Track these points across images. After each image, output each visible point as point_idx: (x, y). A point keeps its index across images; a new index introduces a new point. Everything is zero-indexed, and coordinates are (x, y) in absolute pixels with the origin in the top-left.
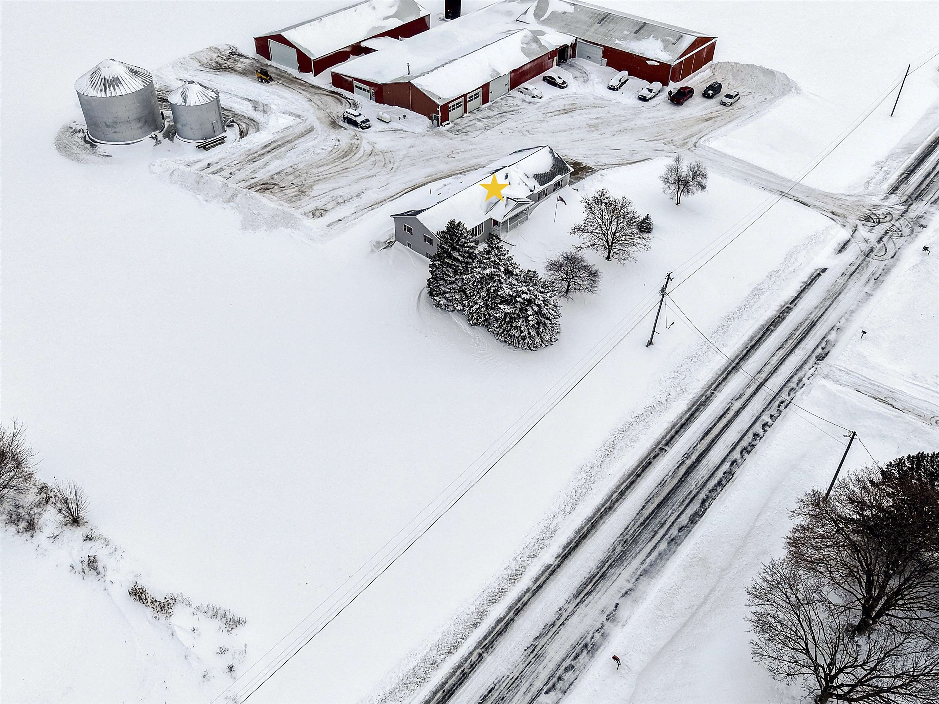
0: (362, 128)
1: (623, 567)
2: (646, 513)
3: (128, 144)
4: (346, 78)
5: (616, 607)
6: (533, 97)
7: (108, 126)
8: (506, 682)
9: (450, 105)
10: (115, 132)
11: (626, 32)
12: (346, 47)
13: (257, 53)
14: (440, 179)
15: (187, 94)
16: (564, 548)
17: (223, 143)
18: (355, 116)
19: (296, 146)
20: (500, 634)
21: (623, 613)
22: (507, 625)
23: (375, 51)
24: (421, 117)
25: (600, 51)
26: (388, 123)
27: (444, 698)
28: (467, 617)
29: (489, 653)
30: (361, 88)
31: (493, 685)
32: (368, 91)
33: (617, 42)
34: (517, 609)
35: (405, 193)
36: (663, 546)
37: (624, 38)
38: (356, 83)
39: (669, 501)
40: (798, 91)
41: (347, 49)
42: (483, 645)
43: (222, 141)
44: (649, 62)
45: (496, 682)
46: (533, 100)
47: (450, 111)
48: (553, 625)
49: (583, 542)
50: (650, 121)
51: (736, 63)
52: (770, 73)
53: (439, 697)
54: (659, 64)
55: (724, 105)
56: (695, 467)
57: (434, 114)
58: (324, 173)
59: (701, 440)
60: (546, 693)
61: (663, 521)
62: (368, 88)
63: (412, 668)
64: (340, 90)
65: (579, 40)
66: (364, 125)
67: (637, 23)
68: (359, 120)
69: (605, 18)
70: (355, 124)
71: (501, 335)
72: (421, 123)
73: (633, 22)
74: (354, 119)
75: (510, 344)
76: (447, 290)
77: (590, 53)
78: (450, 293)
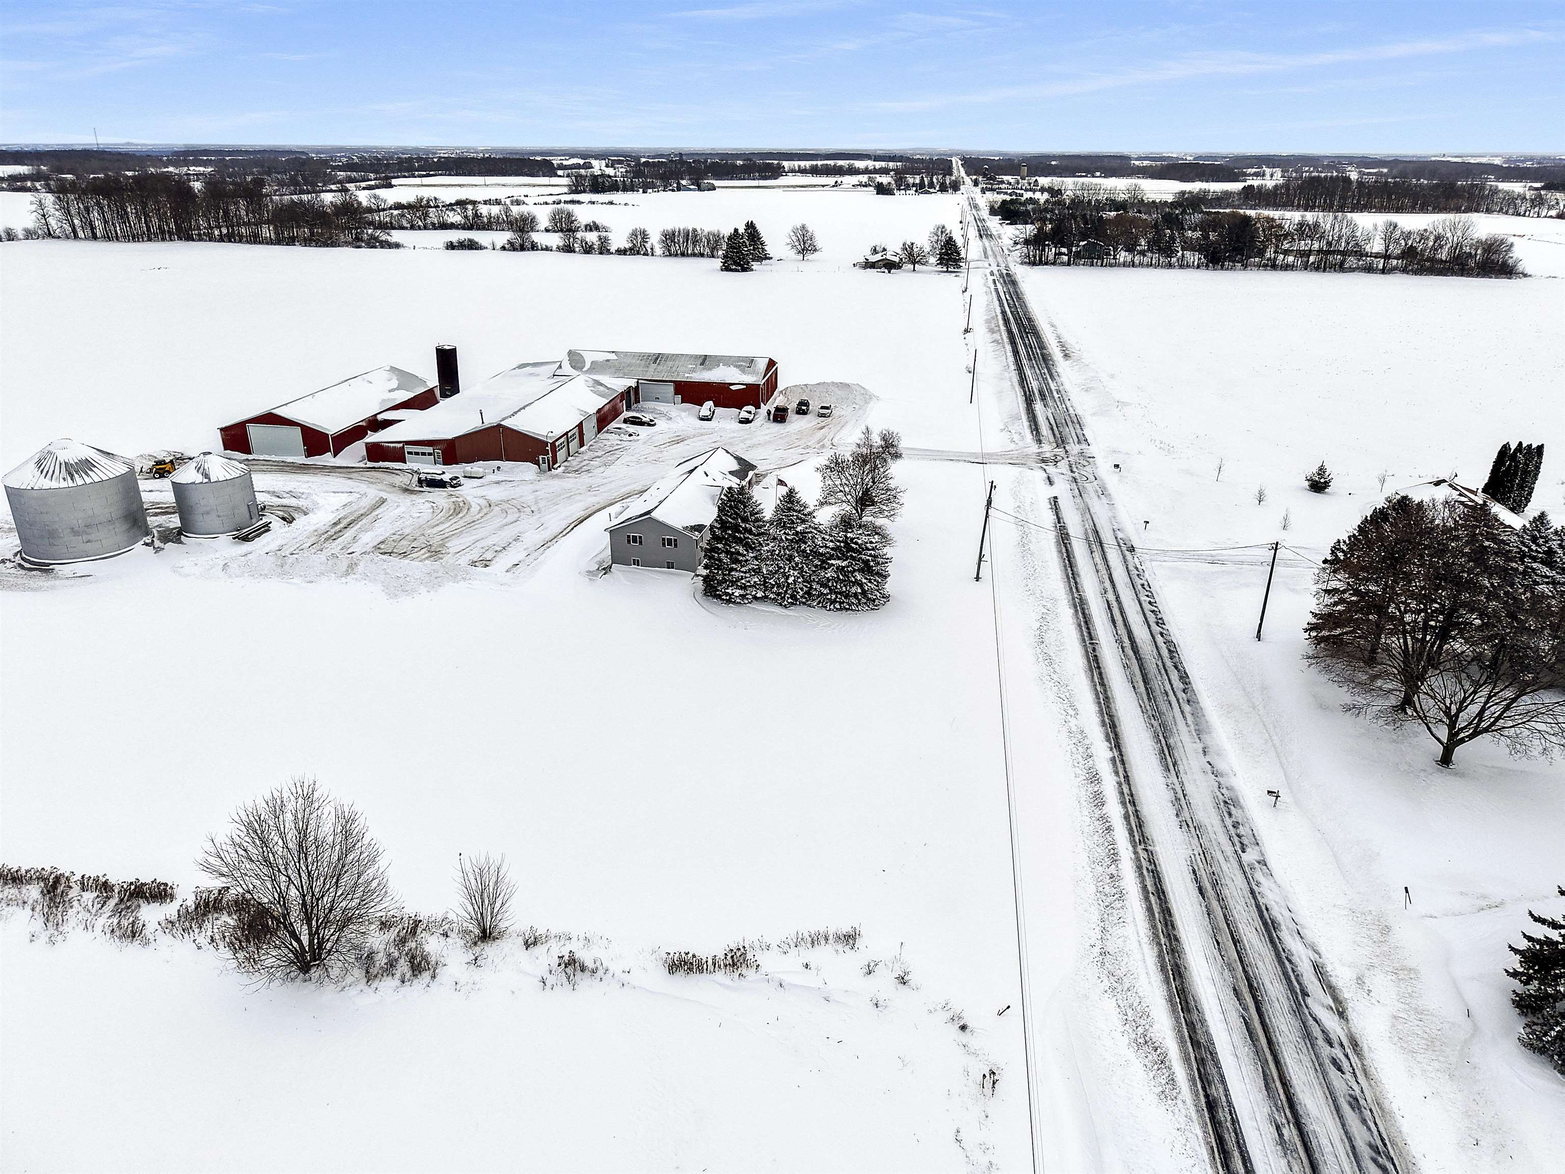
0: (452, 486)
1: (1177, 735)
2: (1142, 689)
3: (111, 557)
4: (392, 445)
5: (1210, 765)
6: (630, 435)
7: (75, 532)
8: (1199, 860)
9: (557, 444)
10: (88, 541)
11: (690, 366)
12: (362, 421)
13: (225, 449)
14: (604, 508)
15: (206, 468)
16: (1108, 739)
17: (268, 530)
18: (440, 474)
19: (379, 517)
20: (1140, 825)
21: (1221, 766)
22: (1138, 817)
23: (400, 420)
24: (521, 464)
25: (671, 388)
26: (481, 478)
27: (1159, 898)
28: (1091, 828)
29: (1152, 844)
30: (417, 454)
31: (1191, 868)
32: (430, 454)
33: (687, 375)
34: (1129, 802)
35: (575, 526)
36: (1187, 708)
37: (693, 371)
38: (408, 448)
39: (1149, 676)
40: (878, 398)
41: (364, 424)
42: (1138, 841)
43: (266, 528)
44: (733, 388)
45: (1189, 863)
46: (631, 438)
47: (559, 450)
48: (1177, 799)
49: (1118, 729)
50: (769, 436)
51: (806, 385)
52: (845, 386)
53: (1156, 900)
54: (745, 387)
55: (825, 417)
56: (1137, 646)
57: (541, 457)
58: (447, 530)
59: (1115, 627)
60: (1243, 852)
61: (1163, 692)
62: (429, 450)
63: (1095, 891)
64: (381, 464)
65: (640, 381)
66: (455, 482)
67: (696, 357)
68: (446, 478)
69: (657, 358)
70: (441, 484)
71: (833, 602)
72: (527, 470)
73: (691, 356)
74: (438, 478)
75: (847, 609)
76: (742, 574)
77: (659, 393)
78: (746, 577)
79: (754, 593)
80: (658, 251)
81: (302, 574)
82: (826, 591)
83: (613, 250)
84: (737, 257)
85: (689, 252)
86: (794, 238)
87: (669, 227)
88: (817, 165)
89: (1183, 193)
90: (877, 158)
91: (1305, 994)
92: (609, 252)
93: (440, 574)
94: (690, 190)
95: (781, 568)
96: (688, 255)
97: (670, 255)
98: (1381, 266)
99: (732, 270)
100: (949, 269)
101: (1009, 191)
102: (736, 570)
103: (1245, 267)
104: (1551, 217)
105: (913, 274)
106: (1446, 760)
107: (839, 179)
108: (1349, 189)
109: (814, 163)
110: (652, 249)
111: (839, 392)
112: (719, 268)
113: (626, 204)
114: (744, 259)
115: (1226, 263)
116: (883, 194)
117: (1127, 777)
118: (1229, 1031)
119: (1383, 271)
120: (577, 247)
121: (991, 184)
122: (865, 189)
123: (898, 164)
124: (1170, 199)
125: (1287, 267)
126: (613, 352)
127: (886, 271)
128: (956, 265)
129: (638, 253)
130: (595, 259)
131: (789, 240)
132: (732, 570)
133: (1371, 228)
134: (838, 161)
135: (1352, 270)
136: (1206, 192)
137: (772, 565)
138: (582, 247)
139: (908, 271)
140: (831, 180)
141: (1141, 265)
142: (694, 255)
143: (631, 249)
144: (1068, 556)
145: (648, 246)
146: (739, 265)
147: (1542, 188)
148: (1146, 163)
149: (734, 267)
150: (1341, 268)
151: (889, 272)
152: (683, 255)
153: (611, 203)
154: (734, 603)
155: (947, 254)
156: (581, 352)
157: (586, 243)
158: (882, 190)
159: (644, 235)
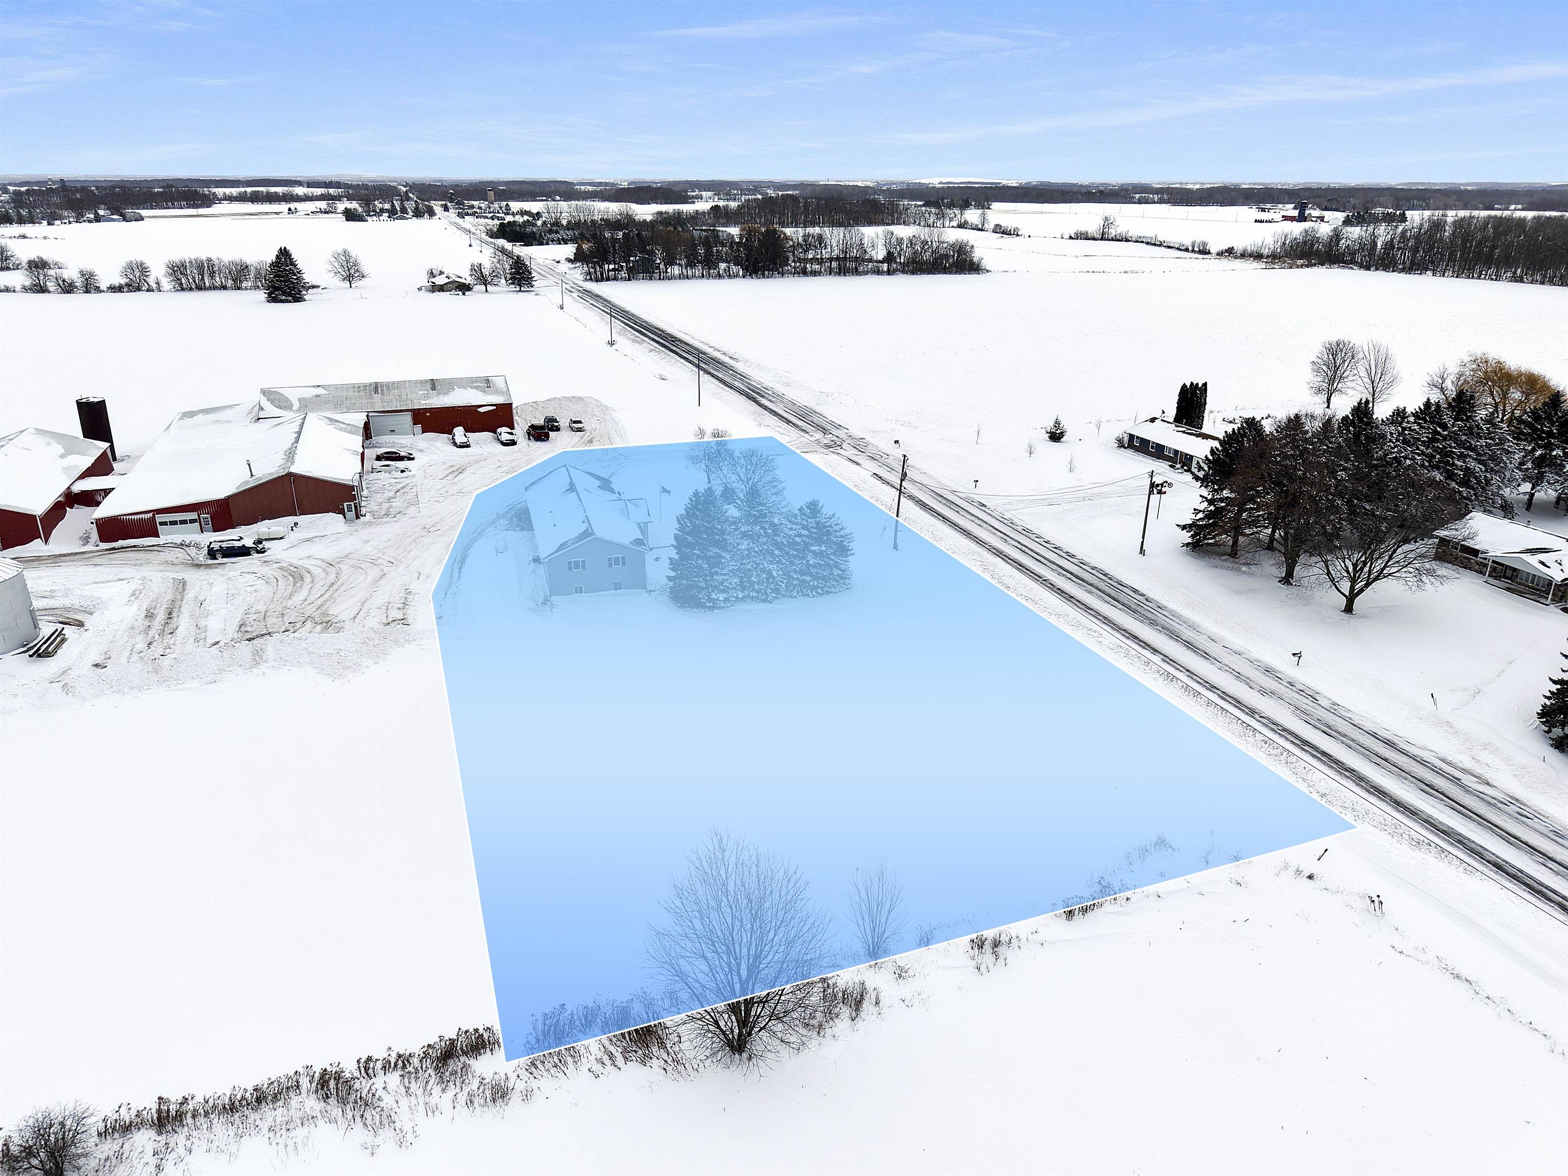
0: (259, 552)
4: (136, 517)
6: (402, 471)
11: (421, 392)
12: (61, 495)
17: (63, 640)
18: (229, 541)
19: (201, 599)
21: (1233, 647)
23: (113, 489)
24: (320, 518)
25: (408, 418)
26: (282, 538)
30: (173, 523)
31: (1303, 721)
32: (192, 521)
33: (423, 402)
37: (427, 397)
38: (160, 518)
39: (1113, 596)
40: (613, 409)
41: (62, 499)
43: (61, 637)
44: (481, 410)
46: (405, 475)
48: (1237, 676)
54: (495, 408)
56: (1078, 576)
57: (345, 504)
58: (312, 598)
60: (1316, 700)
61: (1134, 604)
62: (194, 515)
64: (121, 543)
65: (370, 414)
66: (261, 546)
67: (425, 382)
68: (249, 542)
69: (376, 388)
70: (244, 552)
71: (814, 588)
72: (330, 522)
73: (416, 382)
74: (237, 544)
75: (828, 592)
76: (724, 577)
77: (393, 425)
78: (727, 580)
79: (735, 594)
80: (166, 284)
81: (194, 675)
82: (808, 579)
83: (103, 287)
84: (286, 286)
85: (207, 284)
86: (336, 264)
87: (177, 258)
88: (246, 192)
89: (660, 213)
90: (310, 185)
91: (1459, 779)
92: (98, 290)
93: (377, 642)
94: (114, 220)
95: (758, 564)
96: (206, 289)
97: (183, 289)
98: (885, 269)
99: (282, 301)
100: (522, 289)
101: (490, 215)
102: (717, 573)
103: (783, 274)
104: (953, 227)
105: (487, 295)
106: (1349, 609)
107: (293, 205)
108: (798, 207)
109: (243, 190)
110: (158, 283)
111: (575, 407)
112: (264, 299)
113: (45, 238)
114: (295, 288)
115: (766, 272)
116: (354, 220)
117: (1188, 671)
118: (1450, 816)
119: (889, 273)
120: (51, 285)
121: (461, 208)
122: (326, 215)
123: (340, 190)
124: (649, 218)
125: (814, 273)
126: (318, 386)
127: (460, 293)
128: (529, 283)
129: (139, 289)
130: (79, 299)
131: (330, 267)
132: (712, 575)
133: (874, 236)
134: (270, 188)
135: (866, 273)
136: (679, 213)
137: (749, 563)
138: (59, 285)
139: (479, 292)
140: (283, 207)
141: (694, 276)
142: (215, 288)
143: (127, 285)
144: (944, 518)
145: (152, 281)
146: (290, 295)
147: (924, 205)
148: (590, 188)
149: (284, 297)
150: (856, 272)
151: (464, 294)
152: (199, 288)
153: (24, 237)
154: (720, 608)
155: (519, 274)
156: (277, 390)
157: (64, 281)
158: (350, 216)
159: (143, 270)
